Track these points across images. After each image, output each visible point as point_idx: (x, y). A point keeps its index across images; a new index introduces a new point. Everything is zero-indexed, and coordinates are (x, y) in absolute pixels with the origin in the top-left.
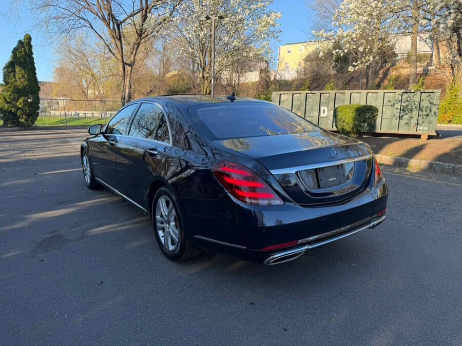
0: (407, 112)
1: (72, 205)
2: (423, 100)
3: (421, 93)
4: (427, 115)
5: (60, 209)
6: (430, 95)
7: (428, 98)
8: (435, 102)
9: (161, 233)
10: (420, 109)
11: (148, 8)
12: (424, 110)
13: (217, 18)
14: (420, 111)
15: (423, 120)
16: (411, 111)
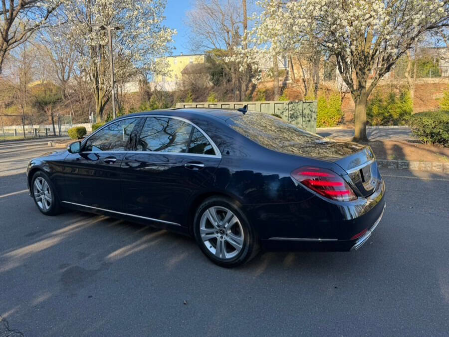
0: (294, 119)
2: (305, 109)
3: (303, 103)
4: (309, 121)
6: (309, 105)
7: (309, 107)
8: (314, 110)
9: (208, 244)
10: (303, 116)
11: (14, 10)
12: (306, 117)
13: (114, 28)
14: (304, 118)
15: (307, 125)
16: (297, 117)
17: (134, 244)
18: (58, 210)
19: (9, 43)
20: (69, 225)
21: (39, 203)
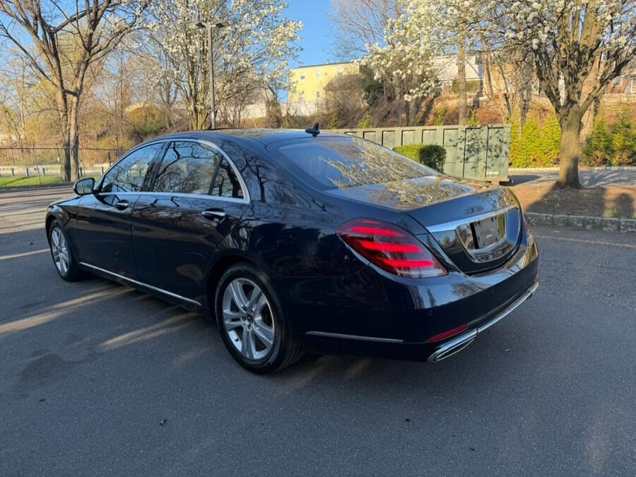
0: (473, 153)
1: (51, 307)
2: (491, 137)
3: (489, 128)
4: (497, 156)
5: (31, 316)
6: (498, 131)
7: (497, 135)
8: (505, 140)
9: (233, 335)
10: (489, 149)
11: (98, 10)
12: (493, 150)
13: (215, 26)
14: (489, 151)
15: (493, 162)
16: (478, 151)
17: (151, 328)
18: (78, 275)
19: (93, 51)
20: (85, 295)
21: (58, 264)
